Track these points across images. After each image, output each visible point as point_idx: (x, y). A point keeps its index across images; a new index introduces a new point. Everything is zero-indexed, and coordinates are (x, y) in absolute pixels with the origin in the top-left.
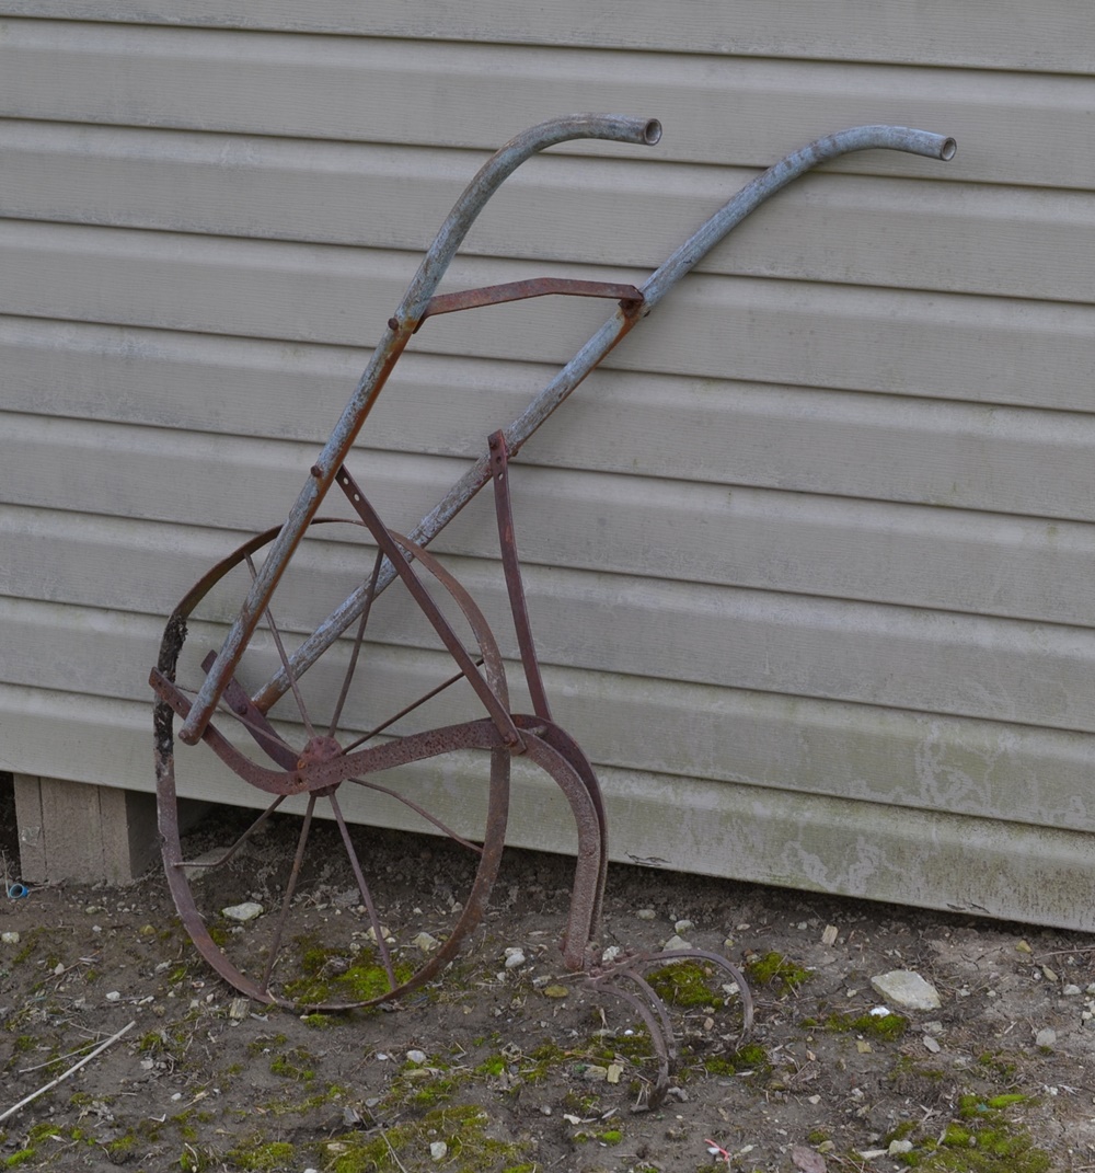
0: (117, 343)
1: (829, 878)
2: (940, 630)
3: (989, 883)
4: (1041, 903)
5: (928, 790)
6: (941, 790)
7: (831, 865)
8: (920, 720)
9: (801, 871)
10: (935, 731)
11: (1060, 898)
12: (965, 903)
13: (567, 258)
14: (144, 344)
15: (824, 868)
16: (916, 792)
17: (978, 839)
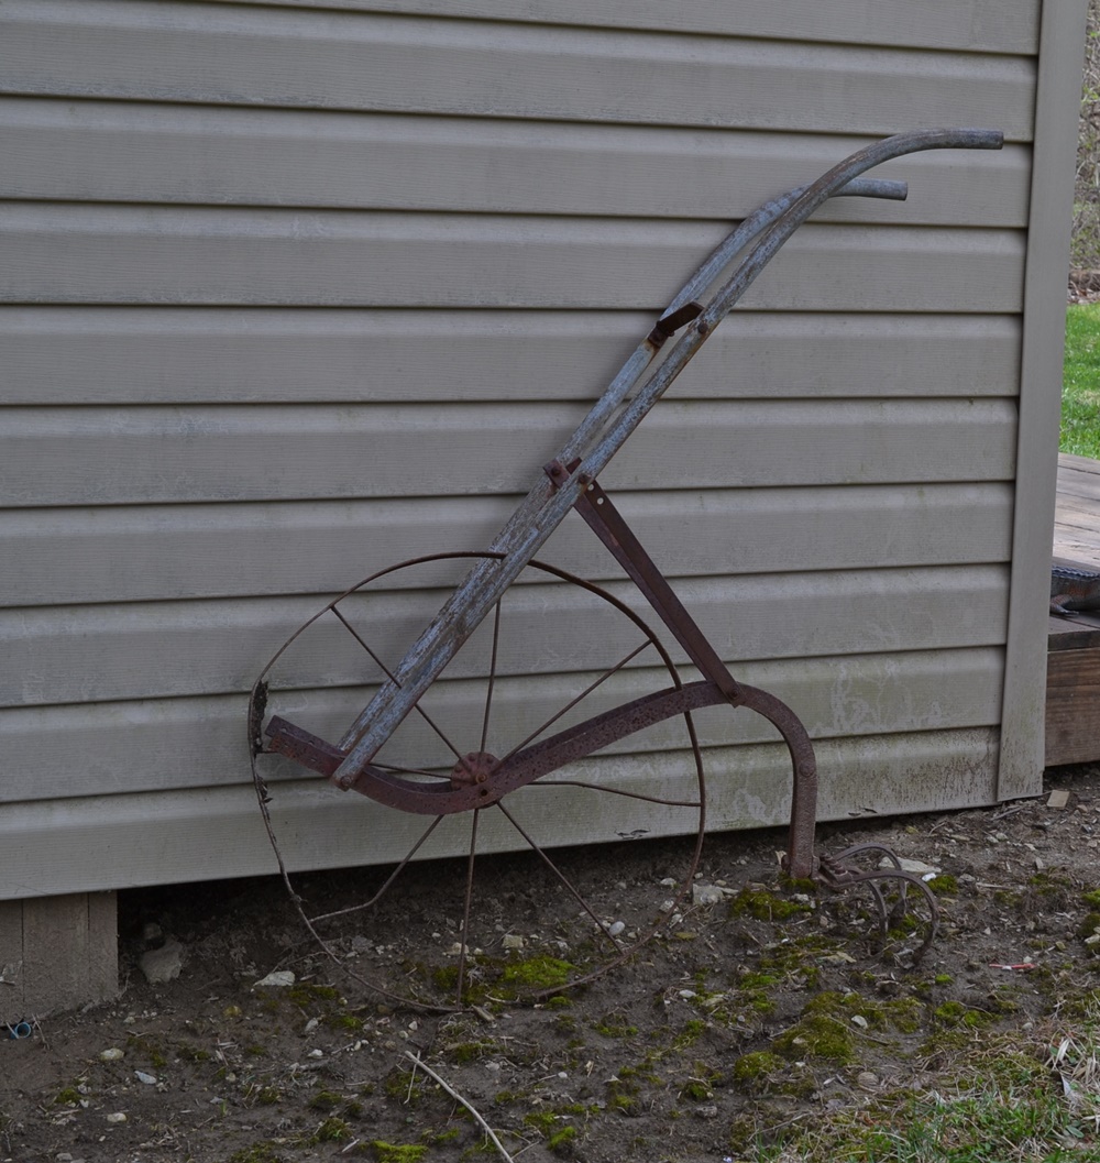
0: (176, 423)
1: (767, 813)
2: (849, 586)
3: (876, 787)
4: (910, 795)
5: (839, 721)
6: (848, 718)
7: (768, 802)
8: (832, 663)
9: (747, 812)
10: (843, 670)
11: (922, 788)
12: (860, 808)
13: (590, 305)
14: (203, 421)
15: (764, 806)
16: (830, 724)
17: (870, 753)
